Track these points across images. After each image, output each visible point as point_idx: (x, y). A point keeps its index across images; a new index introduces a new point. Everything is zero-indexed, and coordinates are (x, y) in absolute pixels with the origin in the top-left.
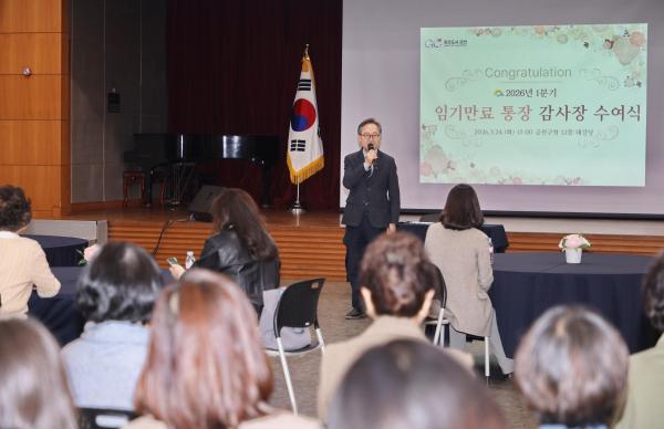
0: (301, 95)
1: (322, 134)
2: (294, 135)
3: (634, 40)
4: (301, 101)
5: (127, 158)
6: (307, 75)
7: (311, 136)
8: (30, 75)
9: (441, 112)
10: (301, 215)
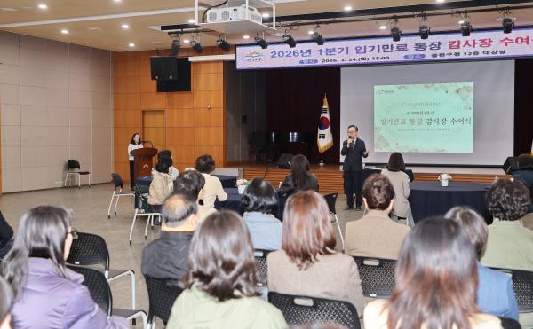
0: (323, 115)
1: (332, 131)
2: (320, 132)
3: (468, 89)
4: (323, 117)
5: (250, 142)
6: (325, 106)
7: (327, 132)
8: (210, 108)
9: (383, 122)
10: (323, 166)
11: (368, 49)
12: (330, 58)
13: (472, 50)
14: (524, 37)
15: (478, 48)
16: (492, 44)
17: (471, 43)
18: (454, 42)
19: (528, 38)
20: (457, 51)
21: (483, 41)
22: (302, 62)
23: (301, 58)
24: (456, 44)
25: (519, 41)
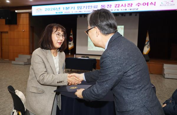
1: (74, 42)
2: (70, 42)
3: (121, 28)
4: (71, 37)
7: (72, 43)
8: (24, 31)
10: (70, 55)
11: (82, 7)
12: (67, 11)
13: (124, 8)
14: (146, 3)
15: (127, 7)
16: (132, 5)
17: (124, 5)
18: (117, 5)
19: (148, 3)
20: (118, 8)
21: (129, 4)
22: (56, 13)
23: (56, 11)
24: (118, 5)
25: (144, 4)
